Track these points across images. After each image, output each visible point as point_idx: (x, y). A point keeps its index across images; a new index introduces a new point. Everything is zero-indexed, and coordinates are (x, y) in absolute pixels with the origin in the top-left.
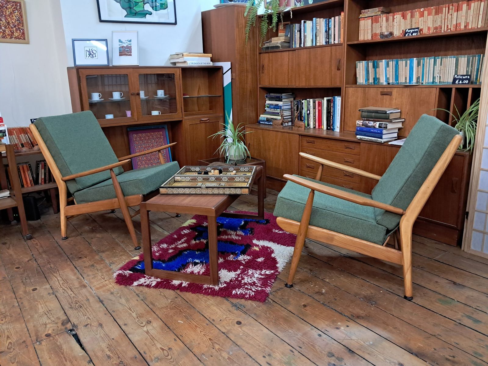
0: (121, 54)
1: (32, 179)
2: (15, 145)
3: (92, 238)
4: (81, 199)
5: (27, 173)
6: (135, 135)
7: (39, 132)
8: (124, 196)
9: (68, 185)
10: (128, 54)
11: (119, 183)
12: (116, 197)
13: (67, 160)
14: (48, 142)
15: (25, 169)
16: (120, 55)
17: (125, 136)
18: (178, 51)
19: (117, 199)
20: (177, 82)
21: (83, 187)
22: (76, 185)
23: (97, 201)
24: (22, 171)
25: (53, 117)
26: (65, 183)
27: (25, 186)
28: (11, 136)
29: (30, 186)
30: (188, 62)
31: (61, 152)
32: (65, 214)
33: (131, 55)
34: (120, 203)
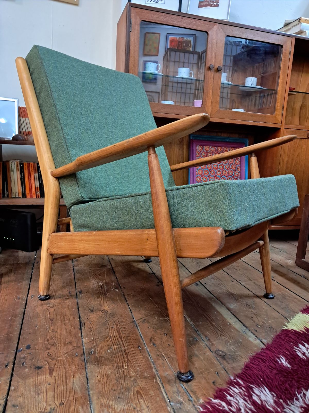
0: (202, 4)
1: (38, 186)
2: (27, 133)
3: (92, 311)
4: (81, 221)
5: (32, 176)
6: (199, 148)
7: (31, 74)
8: (173, 226)
9: (63, 187)
10: (213, 4)
11: (166, 191)
12: (153, 226)
13: (68, 135)
14: (42, 95)
15: (32, 169)
16: (200, 6)
17: (185, 146)
18: (290, 18)
19: (153, 231)
20: (285, 61)
21: (90, 196)
22: (77, 189)
23: (110, 229)
24: (26, 172)
25: (65, 55)
26: (56, 182)
27: (28, 196)
28: (24, 119)
29: (34, 196)
30: (307, 32)
31: (61, 116)
32: (48, 249)
33: (218, 6)
34: (160, 242)
